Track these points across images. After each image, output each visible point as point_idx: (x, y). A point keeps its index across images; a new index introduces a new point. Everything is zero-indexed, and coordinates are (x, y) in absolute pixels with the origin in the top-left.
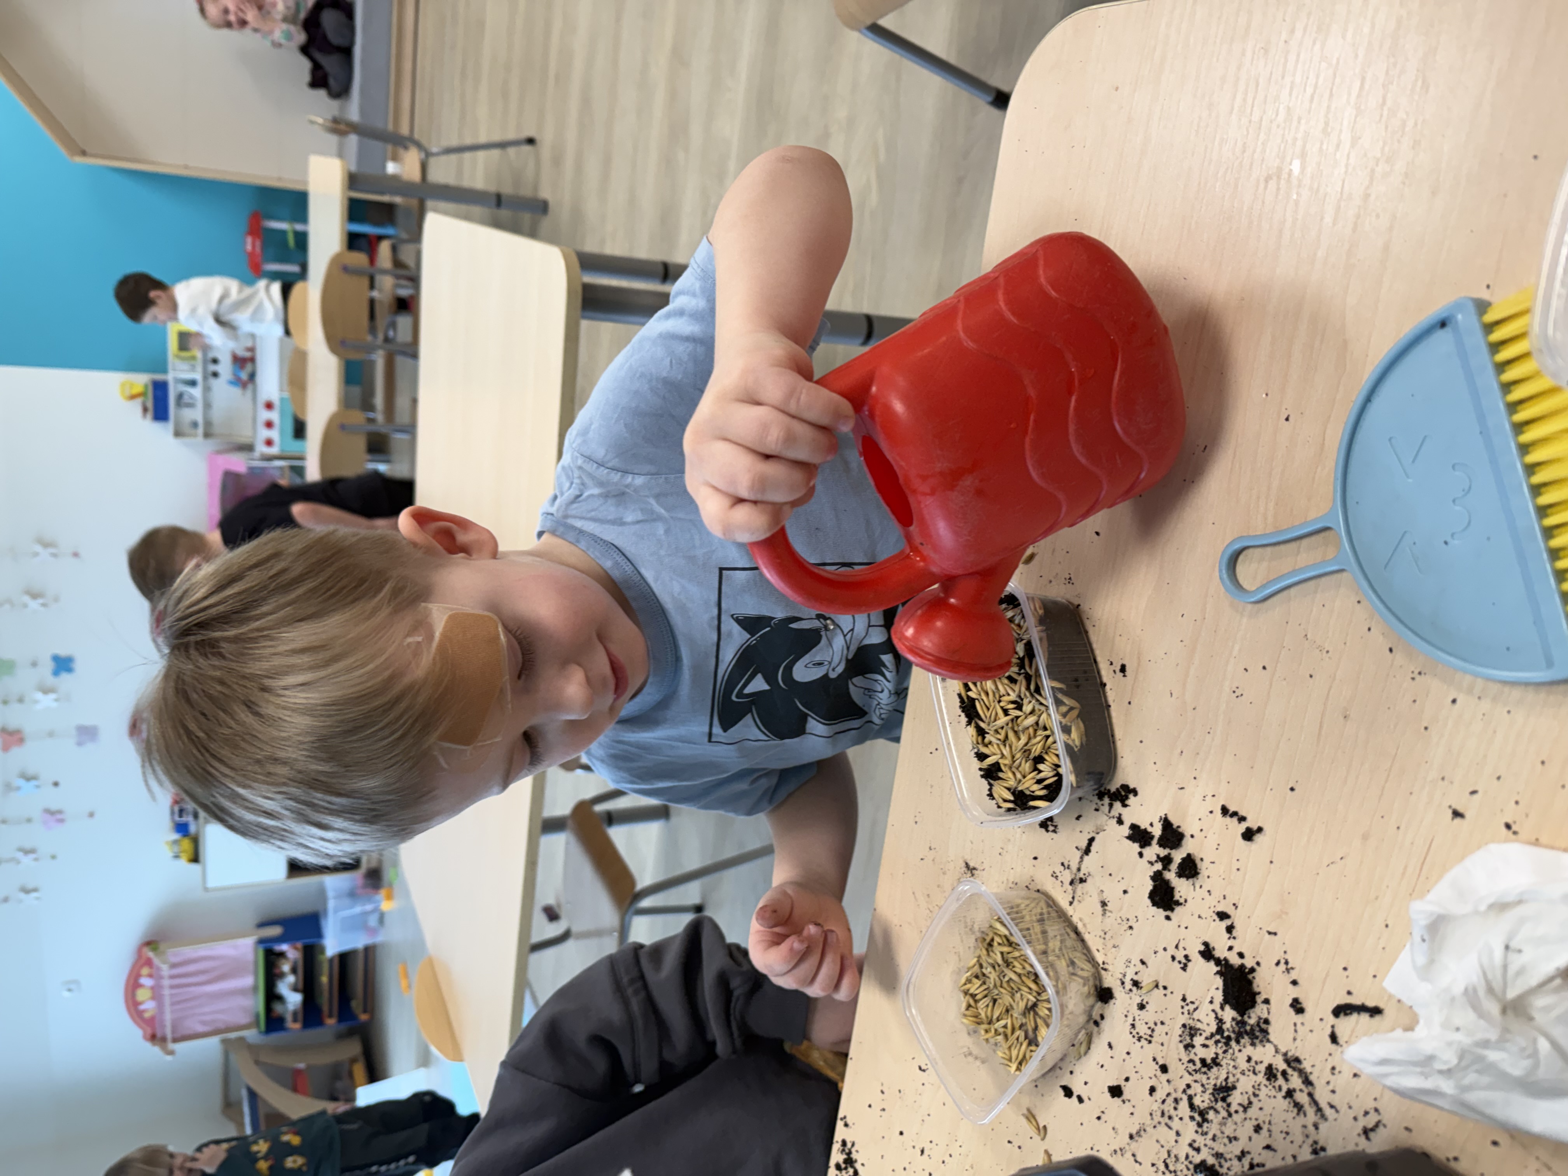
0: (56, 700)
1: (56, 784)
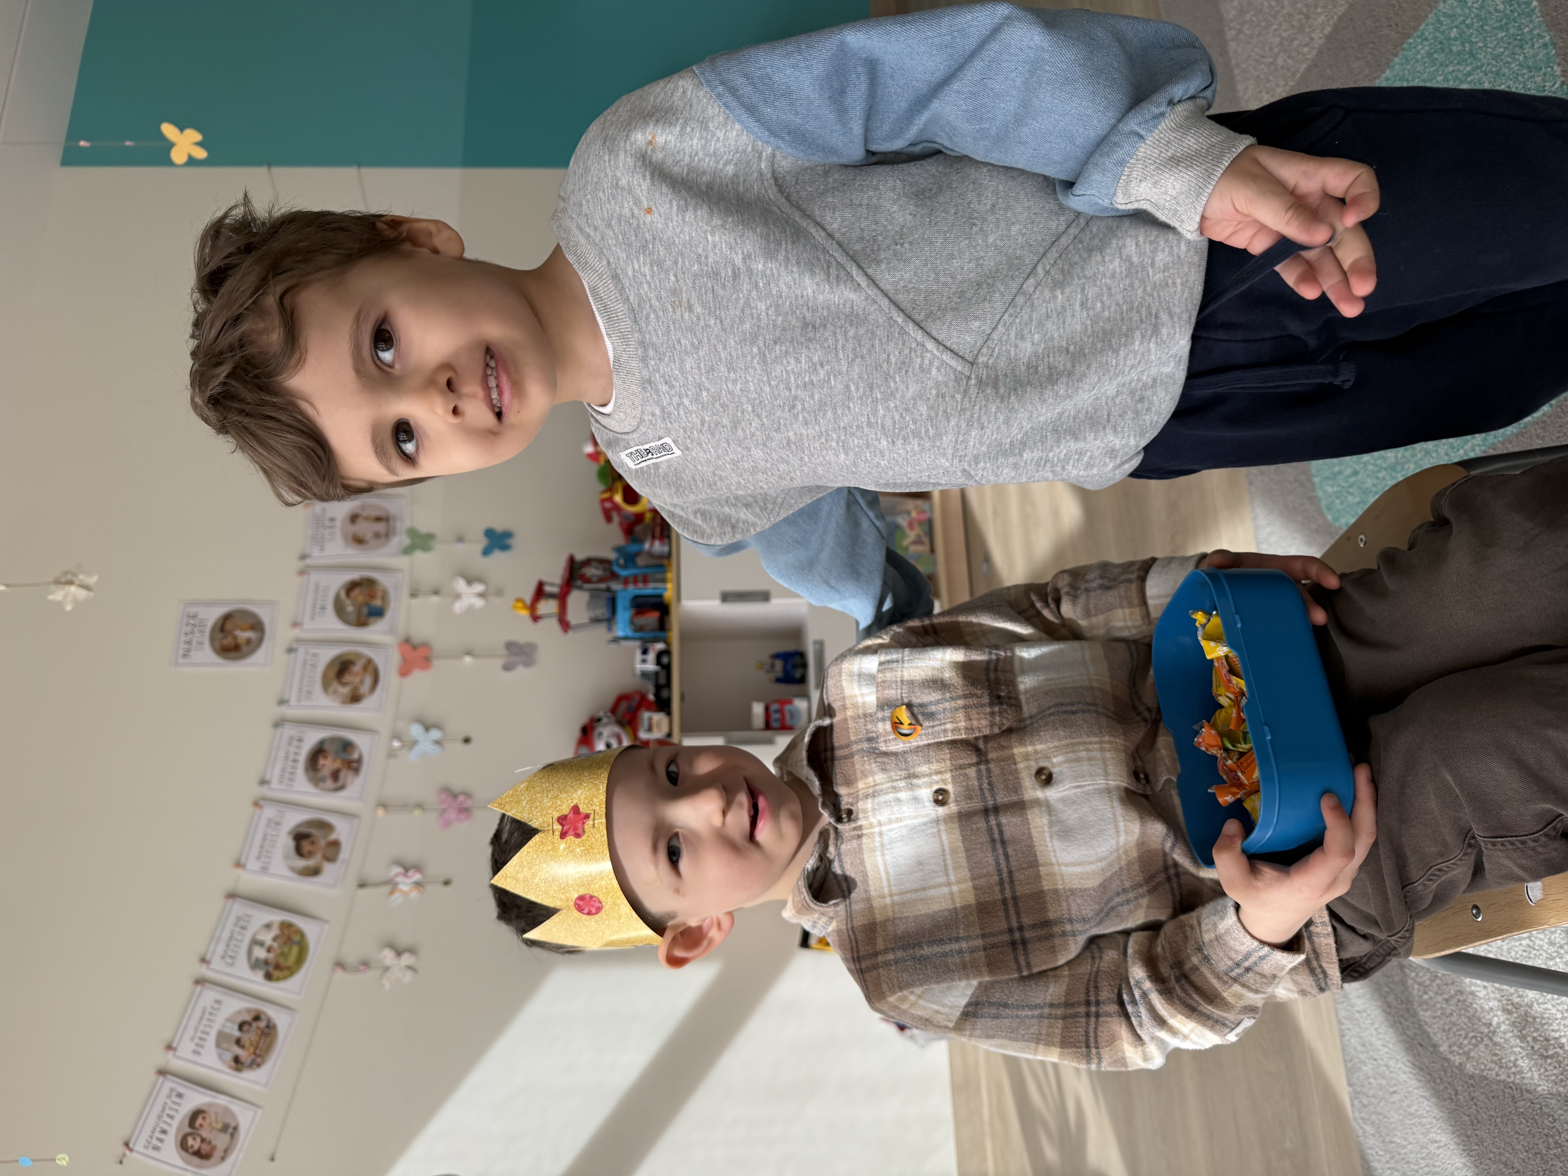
0: (482, 595)
1: (467, 740)
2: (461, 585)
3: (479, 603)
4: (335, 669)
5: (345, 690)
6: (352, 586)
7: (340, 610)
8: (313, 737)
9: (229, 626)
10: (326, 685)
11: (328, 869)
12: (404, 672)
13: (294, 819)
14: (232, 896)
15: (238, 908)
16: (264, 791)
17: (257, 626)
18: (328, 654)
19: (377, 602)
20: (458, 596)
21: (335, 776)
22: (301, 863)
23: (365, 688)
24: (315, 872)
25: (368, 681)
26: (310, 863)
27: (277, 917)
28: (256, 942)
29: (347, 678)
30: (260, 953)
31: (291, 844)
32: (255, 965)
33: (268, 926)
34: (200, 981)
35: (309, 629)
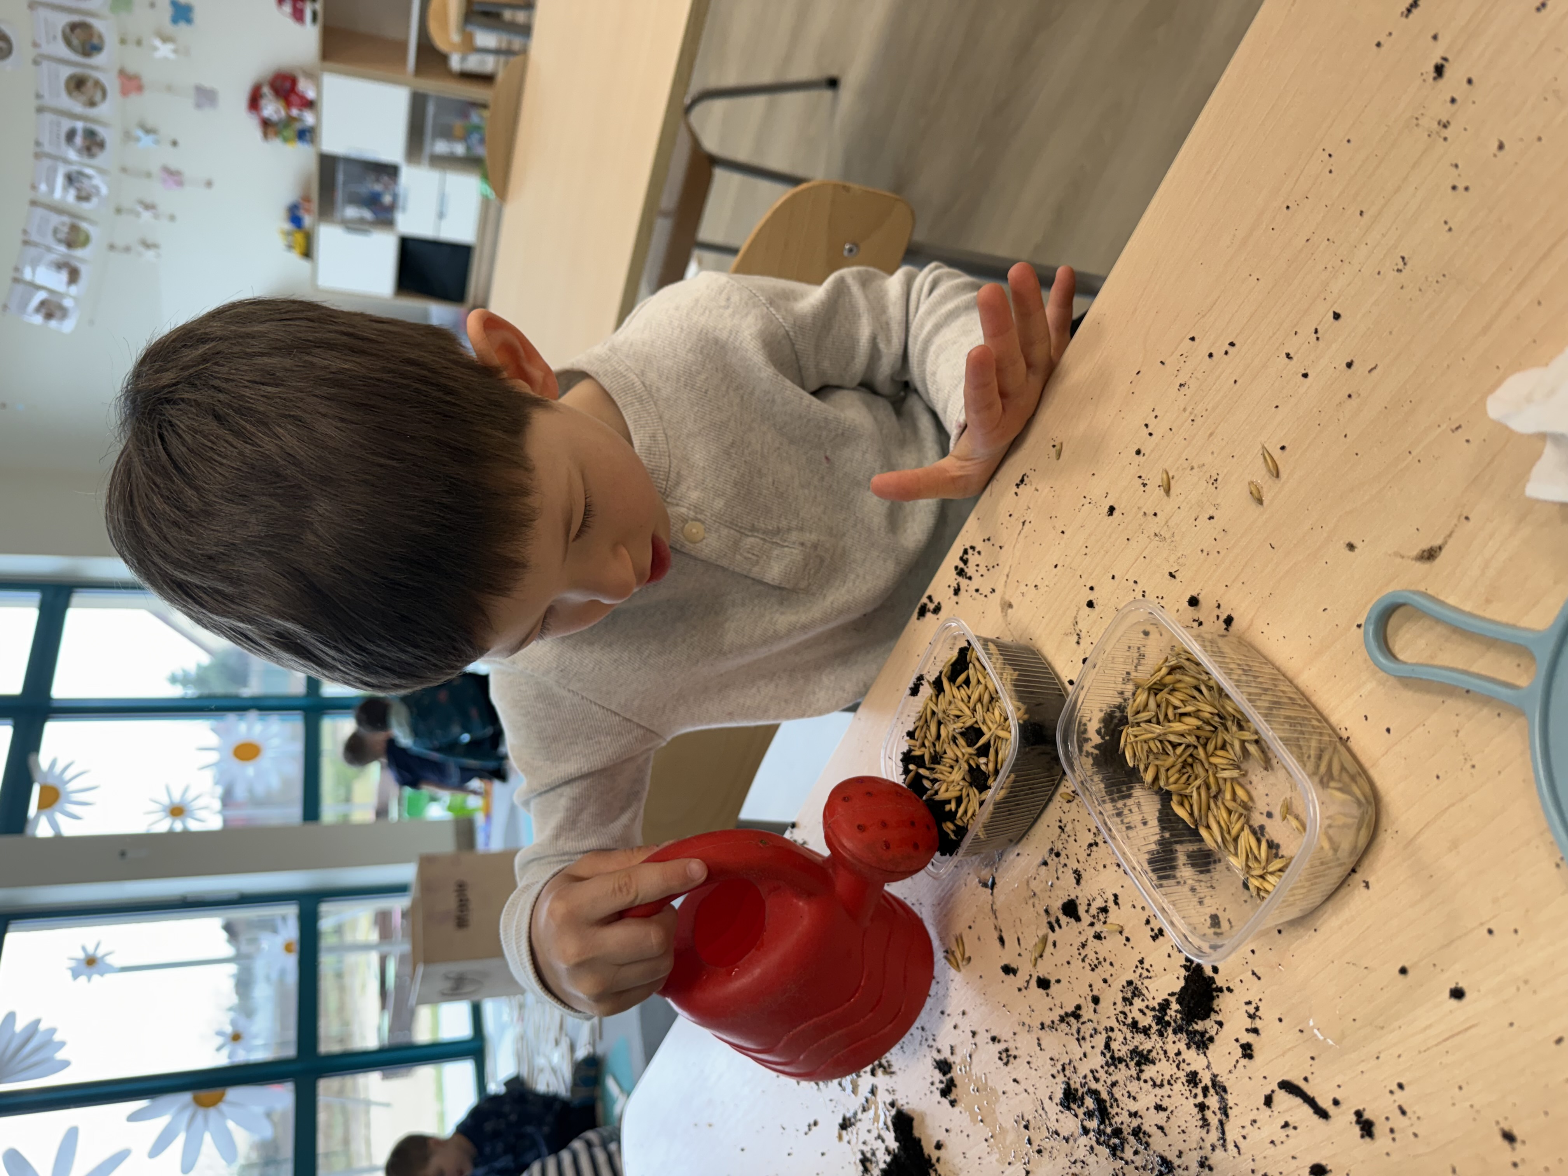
0: (175, 52)
1: (175, 143)
2: (157, 43)
3: (172, 56)
4: (72, 85)
5: (84, 98)
6: (74, 27)
7: (68, 43)
8: (66, 124)
10: (69, 92)
12: (125, 92)
14: (34, 203)
15: (39, 211)
16: (39, 149)
18: (66, 72)
19: (95, 41)
20: (155, 49)
21: (87, 149)
23: (98, 96)
24: (86, 199)
25: (99, 93)
29: (83, 89)
33: (64, 224)
34: (26, 242)
35: (48, 48)
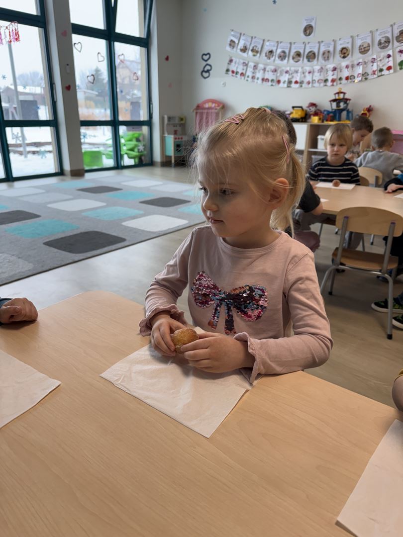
4: (298, 53)
5: (295, 56)
6: (314, 54)
7: (310, 52)
8: (287, 51)
9: (310, 28)
10: (296, 52)
11: (266, 58)
13: (274, 51)
14: (264, 40)
15: (262, 42)
16: (279, 43)
17: (310, 34)
18: (302, 51)
21: (281, 57)
22: (268, 53)
24: (266, 56)
25: (296, 60)
26: (267, 54)
27: (259, 50)
28: (256, 46)
29: (297, 56)
30: (255, 48)
31: (270, 50)
32: (253, 47)
33: (258, 49)
34: (252, 38)
35: (307, 46)
